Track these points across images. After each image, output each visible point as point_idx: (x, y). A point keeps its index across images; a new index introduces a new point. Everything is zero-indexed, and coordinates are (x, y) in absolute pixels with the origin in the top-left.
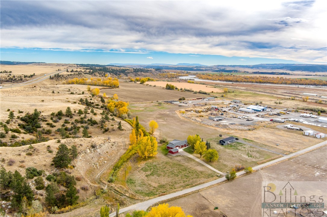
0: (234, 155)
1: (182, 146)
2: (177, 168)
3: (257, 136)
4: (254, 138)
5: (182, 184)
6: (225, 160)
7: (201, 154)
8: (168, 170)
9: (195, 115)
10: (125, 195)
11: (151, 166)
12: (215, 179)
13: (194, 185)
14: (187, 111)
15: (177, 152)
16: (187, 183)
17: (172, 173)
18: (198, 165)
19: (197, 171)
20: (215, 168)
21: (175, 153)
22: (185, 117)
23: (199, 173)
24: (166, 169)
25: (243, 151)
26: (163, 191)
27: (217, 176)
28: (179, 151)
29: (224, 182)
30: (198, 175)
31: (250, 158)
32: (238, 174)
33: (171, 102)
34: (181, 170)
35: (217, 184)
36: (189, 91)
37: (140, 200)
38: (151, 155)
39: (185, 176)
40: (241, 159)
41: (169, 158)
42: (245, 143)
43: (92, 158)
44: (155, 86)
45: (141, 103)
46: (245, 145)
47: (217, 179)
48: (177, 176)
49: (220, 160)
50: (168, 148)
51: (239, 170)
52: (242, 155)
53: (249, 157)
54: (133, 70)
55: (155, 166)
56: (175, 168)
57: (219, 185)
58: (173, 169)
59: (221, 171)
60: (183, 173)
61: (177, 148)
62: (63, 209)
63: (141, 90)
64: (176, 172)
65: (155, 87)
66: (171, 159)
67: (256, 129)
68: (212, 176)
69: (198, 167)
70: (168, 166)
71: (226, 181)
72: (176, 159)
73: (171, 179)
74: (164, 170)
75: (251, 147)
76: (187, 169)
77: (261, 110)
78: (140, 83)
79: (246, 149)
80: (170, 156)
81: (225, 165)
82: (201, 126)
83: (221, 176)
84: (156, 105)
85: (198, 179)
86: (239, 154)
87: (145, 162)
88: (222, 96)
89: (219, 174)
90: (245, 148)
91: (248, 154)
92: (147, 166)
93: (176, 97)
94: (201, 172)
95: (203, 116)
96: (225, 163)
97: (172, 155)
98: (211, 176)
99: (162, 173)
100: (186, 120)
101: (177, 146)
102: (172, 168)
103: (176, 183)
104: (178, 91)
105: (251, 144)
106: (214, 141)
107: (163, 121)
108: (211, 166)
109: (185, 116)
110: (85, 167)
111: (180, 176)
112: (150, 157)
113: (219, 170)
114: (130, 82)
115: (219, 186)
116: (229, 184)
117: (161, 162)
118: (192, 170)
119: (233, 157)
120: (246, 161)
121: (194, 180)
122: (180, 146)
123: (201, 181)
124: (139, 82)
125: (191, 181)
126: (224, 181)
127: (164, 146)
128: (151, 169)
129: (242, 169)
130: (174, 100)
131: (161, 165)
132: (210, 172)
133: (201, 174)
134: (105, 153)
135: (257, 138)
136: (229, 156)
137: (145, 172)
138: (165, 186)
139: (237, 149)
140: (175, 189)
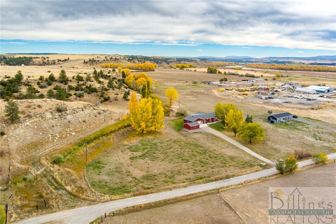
0: (291, 136)
1: (208, 121)
2: (191, 150)
3: (325, 115)
4: (321, 117)
5: (191, 176)
6: (276, 143)
7: (235, 131)
8: (173, 152)
11: (147, 145)
12: (256, 171)
13: (212, 178)
14: (228, 90)
15: (198, 127)
16: (200, 174)
17: (179, 156)
18: (227, 147)
19: (225, 156)
20: (257, 153)
21: (193, 128)
22: (223, 95)
23: (228, 159)
24: (171, 150)
25: (306, 132)
27: (261, 166)
28: (200, 127)
29: (274, 177)
30: (224, 161)
31: (319, 141)
32: (300, 164)
33: (209, 83)
34: (196, 153)
35: (259, 179)
36: (234, 75)
38: (153, 128)
39: (202, 162)
40: (304, 143)
41: (182, 135)
42: (308, 122)
44: (195, 71)
46: (309, 124)
47: (260, 170)
48: (188, 160)
49: (268, 142)
50: (185, 121)
51: (301, 157)
52: (305, 137)
53: (317, 140)
54: (176, 59)
55: (155, 144)
56: (186, 150)
57: (263, 181)
58: (182, 151)
59: (269, 159)
60: (199, 157)
61: (199, 122)
64: (186, 155)
66: (185, 136)
67: (321, 108)
68: (251, 166)
69: (227, 149)
70: (176, 146)
71: (276, 175)
72: (193, 137)
73: (173, 165)
74: (167, 151)
75: (318, 127)
76: (208, 151)
77: (325, 91)
78: (180, 69)
79: (311, 130)
80: (184, 133)
81: (275, 149)
82: (243, 103)
83: (267, 167)
85: (223, 169)
86: (300, 135)
87: (141, 138)
88: (274, 79)
89: (264, 162)
90: (308, 128)
91: (314, 136)
92: (140, 145)
94: (232, 158)
95: (247, 95)
96: (276, 146)
97: (188, 131)
98: (249, 165)
99: (162, 156)
100: (224, 97)
101: (199, 120)
102: (181, 149)
103: (179, 173)
104: (221, 75)
105: (318, 124)
106: (260, 118)
108: (251, 149)
109: (224, 94)
111: (190, 163)
112: (150, 133)
113: (264, 157)
114: (170, 68)
115: (263, 184)
116: (282, 180)
117: (167, 140)
118: (217, 153)
119: (290, 138)
120: (313, 146)
121: (216, 170)
122: (203, 120)
123: (229, 173)
125: (210, 171)
127: (180, 120)
128: (144, 149)
129: (307, 156)
130: (214, 81)
131: (165, 144)
132: (247, 158)
133: (230, 161)
135: (325, 118)
136: (282, 137)
137: (131, 153)
138: (156, 177)
139: (296, 129)
140: (173, 183)
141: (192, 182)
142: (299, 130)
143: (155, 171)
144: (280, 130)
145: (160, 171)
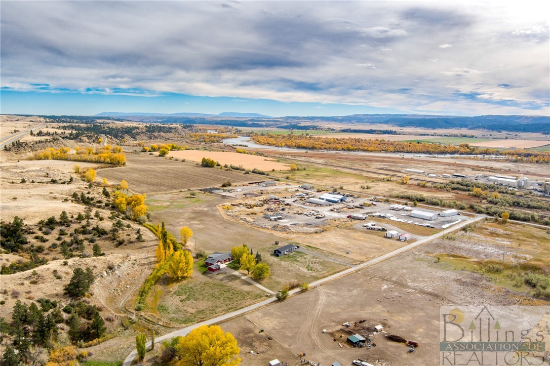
0: (291, 268)
1: (225, 261)
2: (218, 290)
3: (325, 240)
4: (321, 244)
5: (225, 308)
6: (278, 276)
7: (248, 269)
8: (207, 293)
9: (245, 211)
10: (158, 324)
11: (185, 289)
12: (264, 300)
13: (238, 307)
14: (234, 205)
15: (219, 269)
16: (230, 306)
17: (212, 295)
18: (244, 284)
19: (243, 292)
20: (265, 286)
21: (216, 270)
22: (230, 215)
23: (245, 294)
24: (205, 291)
25: (302, 263)
26: (202, 317)
27: (267, 296)
28: (221, 268)
30: (244, 295)
31: (310, 271)
32: (291, 292)
33: (210, 191)
34: (223, 292)
35: (266, 305)
36: (238, 169)
37: (176, 328)
38: (185, 275)
39: (228, 298)
40: (298, 274)
41: (208, 277)
42: (307, 252)
43: (111, 283)
44: (183, 161)
45: (165, 194)
46: (307, 254)
47: (266, 299)
48: (219, 298)
49: (272, 277)
50: (207, 264)
51: (293, 287)
52: (301, 268)
53: (308, 270)
54: (145, 128)
55: (191, 288)
56: (216, 290)
57: (268, 306)
58: (213, 291)
59: (272, 290)
60: (226, 295)
61: (219, 263)
62: (90, 342)
63: (163, 170)
64: (217, 294)
65: (184, 163)
66: (211, 278)
67: (325, 230)
68: (261, 297)
69: (244, 286)
70: (207, 288)
71: (276, 301)
72: (217, 278)
73: (211, 303)
74: (203, 292)
75: (314, 257)
76: (231, 289)
77: (338, 201)
78: (160, 156)
79: (307, 260)
80: (209, 275)
81: (277, 282)
82: (252, 229)
83: (271, 296)
84: (187, 196)
85: (243, 301)
86: (298, 267)
87: (178, 284)
88: (287, 178)
89: (269, 293)
90: (305, 258)
91: (308, 268)
92: (180, 289)
93: (218, 180)
94: (248, 293)
95: (256, 214)
96: (279, 280)
97: (212, 273)
98: (260, 296)
99: (200, 297)
100: (232, 220)
101: (219, 261)
102: (212, 290)
103: (217, 307)
104: (221, 170)
105: (315, 252)
106: (268, 251)
107: (199, 224)
108: (260, 284)
109: (231, 213)
110: (104, 295)
111: (222, 299)
112: (184, 278)
113: (269, 289)
114: (143, 152)
115: (268, 307)
116: (279, 304)
117: (199, 283)
118: (237, 290)
119: (289, 271)
120: (305, 276)
121: (239, 302)
122: (221, 261)
123: (247, 304)
124: (157, 153)
125: (235, 303)
126: (274, 302)
127: (202, 262)
128: (185, 293)
129: (297, 286)
130: (215, 187)
131: (198, 287)
132: (258, 292)
133: (247, 295)
134: (126, 276)
135: (324, 244)
136: (284, 270)
137: (178, 297)
138: (204, 312)
139: (296, 260)
140: (216, 313)
141: (227, 311)
142: (298, 261)
143: (202, 308)
144: (283, 263)
145: (205, 307)
